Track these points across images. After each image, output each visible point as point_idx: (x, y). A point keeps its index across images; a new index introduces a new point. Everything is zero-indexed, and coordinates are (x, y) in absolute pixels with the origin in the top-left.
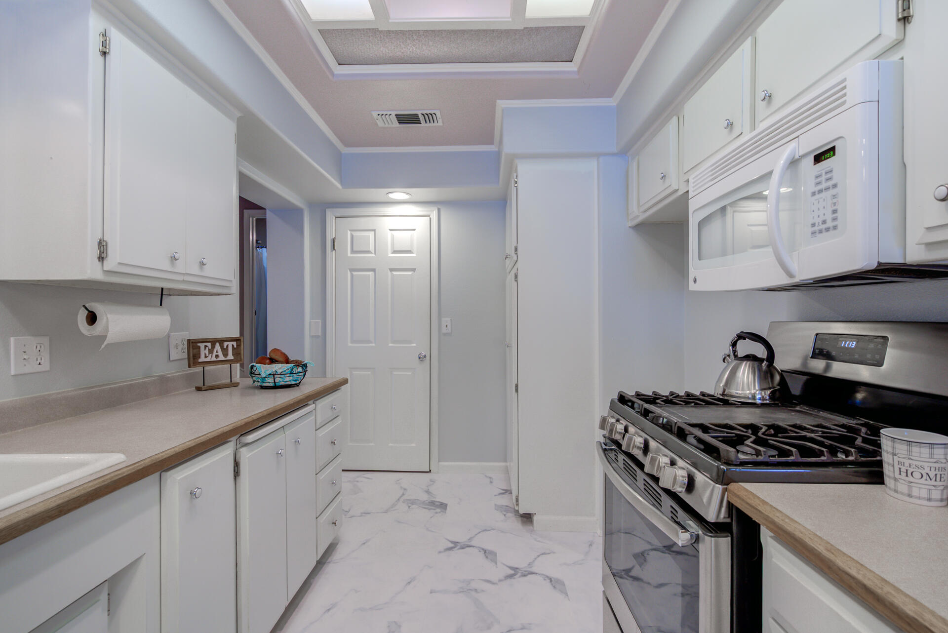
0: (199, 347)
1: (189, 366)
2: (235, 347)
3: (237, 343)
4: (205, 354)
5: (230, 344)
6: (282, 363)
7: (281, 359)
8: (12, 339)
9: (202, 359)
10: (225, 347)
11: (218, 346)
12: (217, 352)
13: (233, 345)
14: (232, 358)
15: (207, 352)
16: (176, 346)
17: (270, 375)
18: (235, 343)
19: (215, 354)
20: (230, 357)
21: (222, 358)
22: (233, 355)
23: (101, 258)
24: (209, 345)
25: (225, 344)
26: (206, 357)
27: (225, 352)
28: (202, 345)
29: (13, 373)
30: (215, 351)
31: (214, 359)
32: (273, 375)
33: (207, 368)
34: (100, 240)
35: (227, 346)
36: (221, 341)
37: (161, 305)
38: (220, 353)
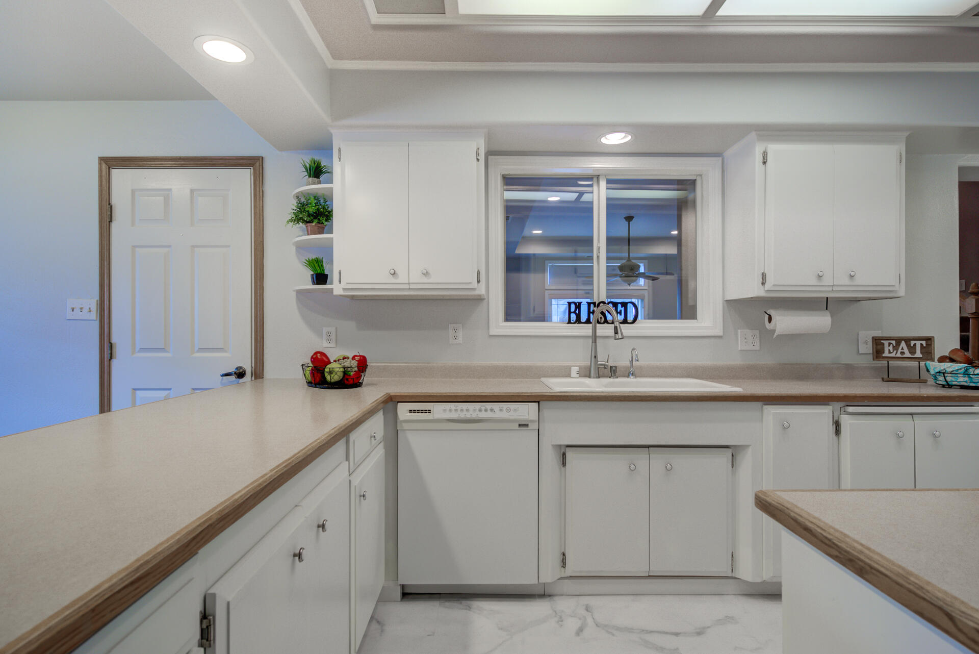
0: (883, 344)
1: (873, 360)
2: (925, 346)
3: (926, 342)
4: (889, 350)
5: (918, 343)
6: (960, 362)
7: (958, 359)
8: (739, 331)
9: (886, 354)
10: (912, 345)
11: (903, 344)
12: (902, 349)
13: (921, 344)
14: (921, 356)
15: (891, 348)
16: (866, 343)
17: (939, 372)
18: (924, 343)
19: (900, 350)
20: (918, 354)
21: (907, 354)
22: (921, 353)
23: (763, 284)
24: (894, 342)
25: (912, 343)
26: (890, 352)
27: (912, 350)
28: (886, 343)
29: (739, 349)
30: (900, 348)
31: (899, 355)
32: (943, 373)
33: (893, 363)
34: (763, 273)
35: (915, 345)
36: (907, 340)
37: (827, 309)
38: (906, 350)
